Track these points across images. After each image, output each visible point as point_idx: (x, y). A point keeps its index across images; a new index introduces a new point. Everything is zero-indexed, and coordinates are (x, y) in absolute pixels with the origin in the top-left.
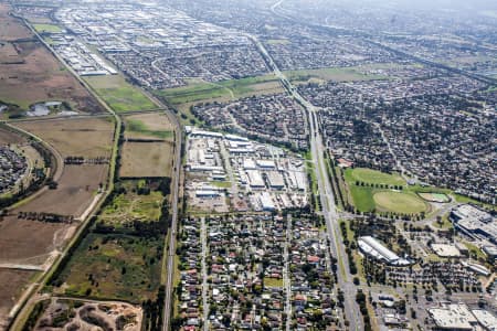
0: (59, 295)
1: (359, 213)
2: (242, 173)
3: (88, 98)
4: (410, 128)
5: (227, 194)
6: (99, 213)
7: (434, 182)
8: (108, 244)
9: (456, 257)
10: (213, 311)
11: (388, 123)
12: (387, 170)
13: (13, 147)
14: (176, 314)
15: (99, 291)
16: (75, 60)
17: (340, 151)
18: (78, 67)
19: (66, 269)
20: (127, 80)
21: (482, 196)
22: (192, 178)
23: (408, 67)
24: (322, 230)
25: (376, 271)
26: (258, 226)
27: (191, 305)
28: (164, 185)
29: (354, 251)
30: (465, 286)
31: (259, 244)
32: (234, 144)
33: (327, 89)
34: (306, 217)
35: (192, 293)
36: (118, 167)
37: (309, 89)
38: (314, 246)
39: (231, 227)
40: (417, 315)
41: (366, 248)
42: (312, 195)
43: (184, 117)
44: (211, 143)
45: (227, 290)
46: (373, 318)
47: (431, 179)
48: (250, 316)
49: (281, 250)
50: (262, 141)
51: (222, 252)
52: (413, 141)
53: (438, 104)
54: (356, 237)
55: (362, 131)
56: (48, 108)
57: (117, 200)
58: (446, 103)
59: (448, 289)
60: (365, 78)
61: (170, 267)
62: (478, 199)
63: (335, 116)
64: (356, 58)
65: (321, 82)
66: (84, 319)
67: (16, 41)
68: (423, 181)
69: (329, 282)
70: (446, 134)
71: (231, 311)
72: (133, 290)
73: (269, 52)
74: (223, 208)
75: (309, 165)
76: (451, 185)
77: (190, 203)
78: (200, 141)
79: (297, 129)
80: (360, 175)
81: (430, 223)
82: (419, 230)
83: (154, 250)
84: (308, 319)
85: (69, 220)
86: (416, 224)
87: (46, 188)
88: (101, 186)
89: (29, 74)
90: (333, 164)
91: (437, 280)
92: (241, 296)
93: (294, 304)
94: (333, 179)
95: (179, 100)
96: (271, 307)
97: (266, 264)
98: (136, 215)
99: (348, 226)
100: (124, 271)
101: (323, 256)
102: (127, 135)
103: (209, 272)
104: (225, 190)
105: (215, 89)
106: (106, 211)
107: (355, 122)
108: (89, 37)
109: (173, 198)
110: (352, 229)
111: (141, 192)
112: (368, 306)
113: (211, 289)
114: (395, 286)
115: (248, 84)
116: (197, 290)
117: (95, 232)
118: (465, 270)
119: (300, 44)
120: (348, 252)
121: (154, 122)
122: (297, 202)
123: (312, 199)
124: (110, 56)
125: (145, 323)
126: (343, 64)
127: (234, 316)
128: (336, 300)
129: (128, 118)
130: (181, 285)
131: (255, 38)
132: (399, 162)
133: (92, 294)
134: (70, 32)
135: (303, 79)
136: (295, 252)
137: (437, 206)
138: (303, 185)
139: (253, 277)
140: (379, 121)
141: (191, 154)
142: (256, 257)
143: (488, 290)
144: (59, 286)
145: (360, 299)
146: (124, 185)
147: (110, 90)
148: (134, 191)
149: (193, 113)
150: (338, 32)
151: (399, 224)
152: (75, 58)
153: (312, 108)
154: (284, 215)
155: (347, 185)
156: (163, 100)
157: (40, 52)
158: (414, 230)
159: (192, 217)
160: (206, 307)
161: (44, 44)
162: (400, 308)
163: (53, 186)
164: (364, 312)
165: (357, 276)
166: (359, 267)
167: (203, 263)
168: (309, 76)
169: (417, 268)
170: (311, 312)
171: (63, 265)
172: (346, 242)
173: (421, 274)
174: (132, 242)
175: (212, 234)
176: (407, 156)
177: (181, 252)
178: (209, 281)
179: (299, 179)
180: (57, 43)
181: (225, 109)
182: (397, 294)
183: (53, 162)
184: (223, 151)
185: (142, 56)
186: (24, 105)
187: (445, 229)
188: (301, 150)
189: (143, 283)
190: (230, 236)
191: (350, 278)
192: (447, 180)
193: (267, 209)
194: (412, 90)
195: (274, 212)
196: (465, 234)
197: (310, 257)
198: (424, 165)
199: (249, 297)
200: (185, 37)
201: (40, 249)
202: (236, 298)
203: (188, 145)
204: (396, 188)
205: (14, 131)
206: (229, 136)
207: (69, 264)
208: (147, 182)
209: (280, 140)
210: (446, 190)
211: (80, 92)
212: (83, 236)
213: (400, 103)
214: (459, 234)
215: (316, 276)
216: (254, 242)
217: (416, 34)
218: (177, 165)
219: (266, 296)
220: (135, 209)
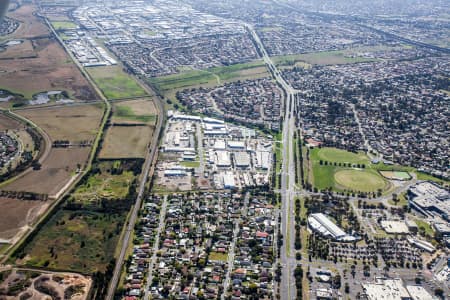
0: (20, 267)
1: (316, 191)
2: (211, 153)
3: (85, 88)
4: (384, 108)
5: (193, 173)
6: (73, 191)
7: (398, 160)
8: (75, 219)
9: (403, 234)
10: (155, 283)
11: (363, 104)
12: (353, 149)
13: (10, 133)
14: (121, 284)
15: (57, 262)
16: (83, 53)
17: (310, 132)
18: (83, 59)
19: (34, 242)
20: (124, 70)
21: (445, 174)
22: (164, 159)
23: (397, 48)
24: (277, 207)
25: (320, 247)
26: (216, 203)
27: (136, 277)
28: (135, 166)
29: (303, 228)
30: (406, 261)
31: (212, 220)
32: (209, 126)
33: (311, 72)
34: (264, 195)
35: (140, 265)
36: (99, 149)
37: (292, 73)
38: (266, 223)
39: (190, 204)
40: (350, 290)
41: (315, 224)
42: (274, 174)
43: (169, 102)
44: (189, 126)
45: (174, 263)
46: (306, 291)
47: (395, 157)
48: (189, 288)
49: (232, 226)
50: (236, 123)
51: (177, 227)
52: (386, 121)
53: (420, 84)
54: (308, 214)
55: (335, 111)
56: (49, 96)
57: (92, 180)
58: (426, 83)
59: (389, 265)
60: (351, 61)
61: (126, 241)
62: (440, 177)
63: (312, 98)
64: (345, 42)
65: (306, 66)
67: (35, 38)
68: (387, 159)
69: (271, 257)
70: (421, 113)
71: (172, 284)
72: (88, 263)
73: (262, 40)
74: (187, 186)
75: (278, 145)
76: (415, 163)
77: (157, 182)
78: (179, 124)
79: (272, 111)
80: (325, 154)
81: (386, 201)
82: (373, 207)
83: (114, 226)
84: (243, 292)
85: (44, 198)
86: (369, 202)
87: (31, 168)
88: (79, 166)
89: (39, 67)
90: (301, 144)
91: (379, 256)
92: (184, 270)
93: (233, 277)
94: (299, 159)
95: (168, 87)
96: (210, 279)
97: (215, 239)
98: (106, 194)
99: (302, 204)
100: (83, 245)
101: (272, 232)
102: (114, 120)
103: (161, 246)
104: (192, 170)
105: (203, 75)
106: (79, 190)
107: (330, 103)
108: (98, 31)
109: (142, 179)
110: (306, 206)
111: (114, 172)
112: (304, 279)
113: (158, 262)
114: (335, 262)
115: (237, 69)
116: (145, 263)
117: (65, 208)
118: (409, 247)
119: (293, 31)
120: (297, 228)
121: (139, 108)
122: (258, 181)
123: (273, 179)
124: (114, 48)
125: (91, 293)
126: (332, 48)
127: (173, 288)
128: (274, 274)
129: (119, 104)
130: (131, 258)
131: (250, 27)
132: (366, 141)
133: (49, 266)
134: (83, 28)
135: (290, 64)
136: (245, 228)
137: (396, 184)
138: (268, 164)
139: (201, 251)
140: (355, 102)
141: (168, 137)
142: (208, 232)
143: (429, 266)
144: (22, 258)
145: (298, 273)
146: (101, 166)
147: (108, 79)
148: (108, 171)
149: (178, 98)
150: (333, 17)
151: (353, 202)
153: (291, 91)
154: (243, 193)
155: (310, 165)
156: (154, 87)
157: (53, 47)
158: (368, 207)
159: (156, 194)
160: (150, 279)
161: (58, 40)
162: (336, 283)
163: (37, 167)
164: (299, 286)
165: (299, 251)
166: (304, 242)
167: (157, 239)
168: (296, 61)
169: (362, 244)
170: (247, 285)
171: (30, 239)
172: (297, 219)
173: (364, 250)
174: (95, 218)
175: (171, 211)
176: (376, 135)
177: (138, 229)
178: (159, 255)
179: (264, 158)
180: (69, 38)
181: (209, 94)
182: (336, 269)
183: (42, 147)
184: (199, 134)
185: (143, 49)
186: (28, 95)
187: (399, 206)
188: (273, 131)
189: (98, 256)
190: (188, 212)
191: (293, 252)
192: (412, 159)
193: (228, 188)
194: (395, 71)
195: (234, 190)
196: (419, 211)
197: (259, 233)
198: (392, 143)
199: (192, 271)
200: (185, 28)
201: (14, 224)
202: (179, 271)
203: (167, 128)
204: (359, 166)
205: (15, 118)
206: (206, 119)
207: (37, 237)
208: (122, 163)
209: (255, 122)
210: (409, 168)
211: (80, 81)
212: (54, 212)
213: (380, 84)
214: (413, 211)
215: (260, 251)
216: (209, 219)
217: (412, 16)
218: (153, 147)
219: (208, 270)
220: (105, 188)
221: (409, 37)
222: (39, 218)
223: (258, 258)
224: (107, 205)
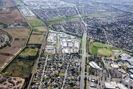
0: (4, 75)
1: (92, 55)
2: (62, 43)
3: (25, 23)
4: (114, 31)
5: (56, 49)
6: (20, 53)
7: (117, 46)
8: (20, 61)
9: (117, 68)
11: (107, 29)
12: (104, 43)
13: (2, 36)
14: (33, 81)
15: (14, 74)
16: (25, 12)
17: (91, 37)
18: (25, 14)
20: (37, 18)
22: (47, 44)
23: (118, 13)
24: (80, 59)
25: (92, 71)
26: (62, 58)
27: (38, 79)
28: (39, 46)
29: (87, 66)
30: (117, 76)
31: (61, 63)
32: (61, 35)
33: (92, 20)
34: (76, 56)
35: (39, 76)
37: (87, 20)
38: (77, 64)
39: (54, 58)
40: (100, 84)
41: (91, 65)
42: (80, 49)
43: (50, 27)
44: (55, 35)
45: (49, 75)
46: (87, 84)
47: (116, 45)
48: (53, 83)
50: (69, 34)
51: (50, 65)
52: (114, 34)
53: (124, 24)
54: (89, 62)
55: (99, 31)
57: (26, 50)
58: (126, 23)
59: (112, 77)
60: (104, 16)
61: (35, 68)
62: (129, 52)
63: (92, 27)
64: (103, 10)
65: (91, 18)
66: (8, 82)
67: (11, 7)
68: (114, 46)
69: (78, 74)
70: (125, 32)
71: (48, 81)
72: (24, 75)
73: (78, 9)
74: (54, 52)
75: (81, 41)
77: (45, 51)
78: (52, 34)
79: (80, 31)
80: (95, 44)
81: (112, 58)
82: (109, 60)
83: (32, 64)
84: (69, 84)
85: (12, 55)
87: (8, 46)
88: (22, 46)
89: (12, 16)
90: (88, 41)
91: (110, 74)
92: (52, 77)
93: (66, 80)
94: (87, 45)
95: (49, 23)
96: (59, 80)
97: (61, 68)
98: (30, 54)
100: (22, 69)
101: (78, 67)
102: (33, 32)
103: (45, 70)
105: (60, 20)
106: (22, 53)
107: (98, 29)
108: (29, 6)
109: (41, 50)
110: (89, 59)
111: (33, 48)
112: (87, 81)
113: (44, 75)
114: (97, 76)
115: (70, 18)
116: (41, 75)
117: (18, 58)
118: (119, 72)
119: (88, 7)
120: (86, 66)
121: (41, 29)
122: (75, 51)
123: (79, 51)
124: (34, 11)
125: (24, 84)
126: (99, 12)
127: (48, 82)
128: (78, 79)
129: (35, 28)
130: (36, 73)
131: (75, 5)
132: (108, 40)
133: (12, 75)
134: (25, 5)
135: (86, 17)
136: (70, 65)
137: (116, 53)
138: (78, 47)
139: (57, 72)
140: (105, 29)
141: (49, 38)
142: (59, 66)
143: (124, 78)
144: (4, 72)
145: (85, 79)
146: (29, 46)
147: (32, 20)
148: (31, 48)
149: (52, 26)
150: (100, 3)
151: (103, 58)
153: (86, 25)
154: (70, 55)
155: (91, 47)
156: (45, 23)
157: (16, 10)
158: (107, 60)
159: (45, 55)
160: (42, 80)
161: (18, 8)
163: (10, 46)
164: (85, 83)
165: (86, 72)
166: (88, 70)
167: (44, 68)
168: (88, 16)
169: (105, 71)
170: (70, 82)
171: (7, 67)
173: (105, 73)
174: (27, 61)
175: (49, 60)
176: (111, 39)
177: (39, 65)
178: (45, 73)
179: (77, 45)
180: (21, 8)
181: (62, 25)
183: (12, 40)
184: (58, 37)
185: (42, 11)
186: (8, 24)
187: (116, 60)
188: (80, 37)
189: (27, 72)
190: (54, 60)
191: (84, 73)
192: (121, 46)
193: (66, 53)
194: (117, 20)
195: (68, 54)
196: (122, 61)
197: (74, 67)
198: (115, 41)
199: (54, 78)
200: (55, 5)
201: (2, 63)
202: (50, 77)
203: (49, 35)
204: (105, 48)
205: (4, 31)
206: (61, 33)
207: (9, 66)
208: (35, 45)
209: (75, 34)
210: (120, 49)
211: (24, 21)
212: (14, 59)
213: (113, 24)
214: (120, 61)
216: (60, 62)
217: (123, 3)
218: (44, 41)
219: (59, 77)
220: (30, 53)
221: (122, 9)
222: (10, 61)
223: (74, 74)
224: (30, 58)
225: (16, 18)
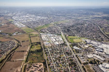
1: (72, 43)
2: (52, 39)
3: (22, 31)
4: (75, 29)
6: (30, 49)
7: (81, 37)
8: (33, 54)
9: (88, 47)
10: (54, 62)
11: (72, 28)
12: (74, 36)
13: (12, 41)
14: (48, 63)
16: (18, 25)
17: (66, 34)
19: (28, 59)
20: (28, 27)
21: (89, 38)
22: (44, 41)
23: (72, 20)
24: (67, 47)
25: (77, 51)
26: (57, 47)
27: (50, 61)
28: (39, 43)
29: (73, 49)
30: (91, 51)
31: (58, 50)
32: (49, 35)
33: (61, 24)
34: (64, 45)
35: (50, 59)
36: (31, 41)
37: (58, 25)
38: (67, 49)
39: (53, 48)
40: (85, 57)
41: (75, 48)
42: (64, 41)
43: (39, 32)
44: (45, 35)
45: (55, 58)
48: (60, 61)
49: (62, 51)
50: (53, 34)
51: (53, 52)
52: (77, 31)
54: (73, 47)
56: (16, 33)
57: (33, 47)
58: (79, 25)
59: (89, 52)
60: (66, 22)
61: (45, 56)
62: (88, 38)
63: (64, 29)
64: (64, 19)
65: (60, 24)
66: (34, 66)
67: (7, 23)
69: (71, 54)
70: (81, 29)
72: (40, 61)
73: (50, 20)
74: (50, 45)
75: (62, 37)
76: (84, 37)
77: (45, 45)
78: (43, 35)
79: (58, 31)
80: (70, 37)
83: (41, 54)
84: (69, 60)
85: (26, 51)
86: (81, 43)
87: (20, 46)
89: (11, 28)
90: (66, 36)
91: (87, 51)
92: (58, 59)
93: (66, 58)
94: (66, 38)
95: (38, 29)
97: (60, 53)
98: (37, 49)
99: (71, 45)
100: (38, 58)
101: (69, 50)
102: (31, 36)
103: (52, 56)
104: (50, 43)
105: (43, 27)
107: (67, 29)
108: (19, 21)
109: (42, 45)
111: (36, 45)
112: (78, 57)
113: (53, 58)
118: (90, 49)
119: (54, 18)
120: (72, 49)
121: (35, 33)
122: (62, 43)
124: (24, 23)
125: (44, 66)
126: (62, 20)
127: (58, 62)
128: (73, 57)
129: (30, 33)
130: (48, 58)
131: (47, 18)
132: (75, 34)
133: (34, 62)
134: (16, 20)
135: (56, 23)
136: (64, 51)
137: (83, 40)
138: (62, 40)
139: (59, 55)
140: (71, 28)
141: (42, 38)
142: (58, 52)
143: (94, 51)
144: (27, 62)
145: (76, 56)
146: (33, 44)
147: (25, 29)
149: (41, 31)
151: (78, 44)
152: (18, 24)
153: (60, 28)
154: (61, 45)
155: (69, 39)
156: (35, 29)
157: (11, 24)
159: (46, 48)
160: (53, 61)
162: (83, 56)
163: (21, 46)
164: (77, 58)
165: (75, 53)
166: (75, 51)
167: (50, 55)
169: (83, 50)
172: (71, 48)
174: (37, 53)
175: (50, 50)
178: (52, 57)
179: (61, 39)
180: (14, 22)
181: (46, 30)
182: (81, 54)
183: (20, 42)
184: (47, 36)
185: (29, 23)
186: (11, 33)
187: (85, 43)
188: (60, 34)
189: (41, 59)
190: (53, 50)
191: (74, 53)
193: (58, 45)
194: (74, 23)
195: (59, 45)
196: (88, 44)
197: (67, 51)
198: (79, 34)
199: (59, 59)
200: (35, 19)
201: (22, 56)
203: (41, 36)
204: (76, 38)
208: (37, 43)
209: (56, 33)
211: (20, 30)
212: (29, 53)
213: (73, 25)
215: (69, 54)
216: (57, 50)
217: (72, 14)
219: (62, 58)
220: (35, 48)
221: (73, 18)
222: (27, 55)
223: (69, 55)
224: (38, 51)
225: (14, 29)
